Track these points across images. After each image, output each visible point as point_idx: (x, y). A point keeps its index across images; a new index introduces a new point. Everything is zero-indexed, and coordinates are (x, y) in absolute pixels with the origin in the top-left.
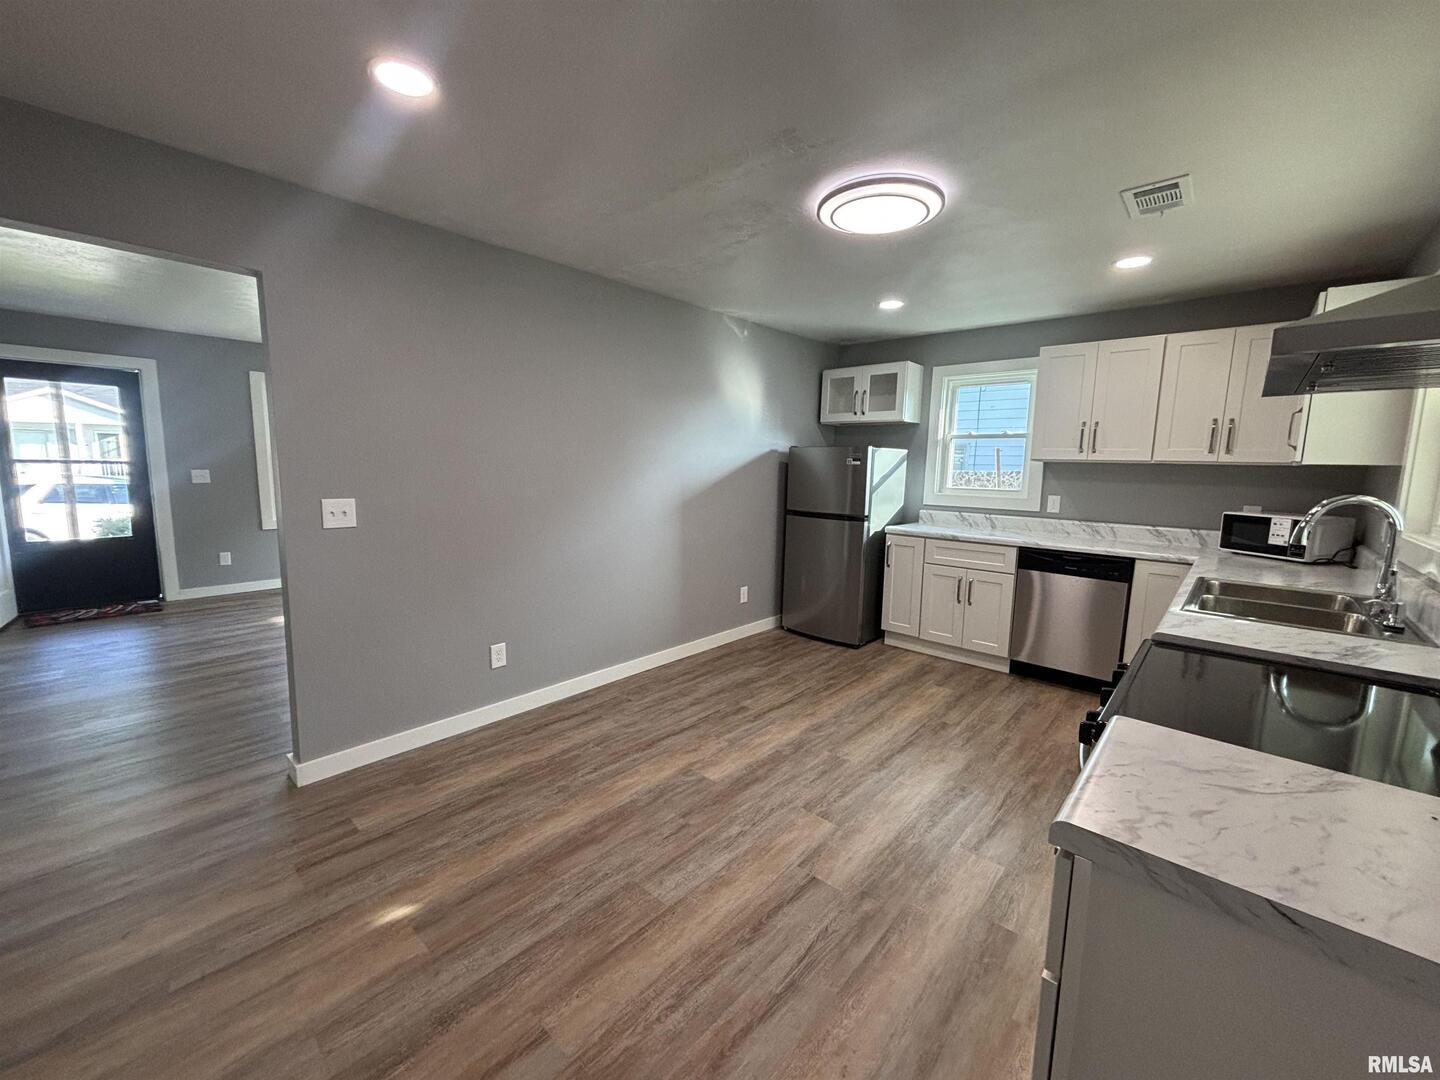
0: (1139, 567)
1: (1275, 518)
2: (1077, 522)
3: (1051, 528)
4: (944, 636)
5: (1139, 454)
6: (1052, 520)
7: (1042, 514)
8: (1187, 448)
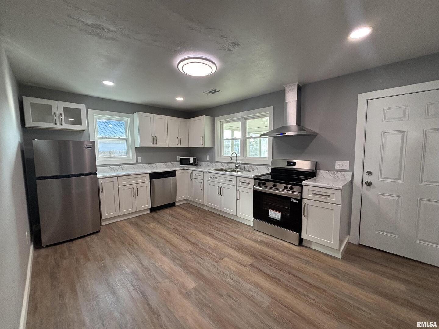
0: (177, 172)
1: (190, 158)
2: (147, 164)
3: (140, 167)
4: (130, 210)
5: (166, 146)
6: (141, 165)
7: (137, 163)
8: (173, 144)
